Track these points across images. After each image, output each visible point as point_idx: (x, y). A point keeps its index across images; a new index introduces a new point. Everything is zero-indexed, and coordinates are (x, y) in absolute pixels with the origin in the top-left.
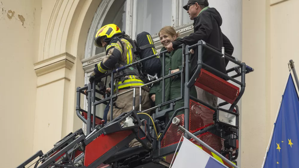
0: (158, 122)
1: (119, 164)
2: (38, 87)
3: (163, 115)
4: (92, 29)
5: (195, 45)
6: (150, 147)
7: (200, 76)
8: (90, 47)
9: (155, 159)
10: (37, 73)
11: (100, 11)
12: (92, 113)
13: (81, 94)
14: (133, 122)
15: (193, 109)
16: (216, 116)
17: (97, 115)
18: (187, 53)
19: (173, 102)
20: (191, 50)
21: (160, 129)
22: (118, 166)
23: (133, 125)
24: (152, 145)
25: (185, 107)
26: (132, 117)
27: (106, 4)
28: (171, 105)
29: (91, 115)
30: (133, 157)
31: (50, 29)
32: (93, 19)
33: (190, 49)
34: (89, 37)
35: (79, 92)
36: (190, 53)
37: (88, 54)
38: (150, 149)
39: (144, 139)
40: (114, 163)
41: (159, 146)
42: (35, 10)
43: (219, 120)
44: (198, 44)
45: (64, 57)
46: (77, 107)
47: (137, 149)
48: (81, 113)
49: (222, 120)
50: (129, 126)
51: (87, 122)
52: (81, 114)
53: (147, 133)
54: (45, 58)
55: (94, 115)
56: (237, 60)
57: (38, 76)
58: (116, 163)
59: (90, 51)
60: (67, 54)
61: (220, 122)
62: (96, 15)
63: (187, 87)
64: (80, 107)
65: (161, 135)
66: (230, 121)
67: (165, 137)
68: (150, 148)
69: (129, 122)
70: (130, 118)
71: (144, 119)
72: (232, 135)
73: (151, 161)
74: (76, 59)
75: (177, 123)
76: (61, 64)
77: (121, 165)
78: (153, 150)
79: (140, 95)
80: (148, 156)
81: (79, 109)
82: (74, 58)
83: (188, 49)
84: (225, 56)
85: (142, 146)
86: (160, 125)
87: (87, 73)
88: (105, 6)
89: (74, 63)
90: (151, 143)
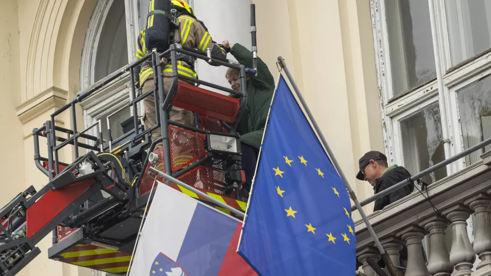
0: (133, 162)
1: (92, 225)
2: (25, 138)
3: (138, 151)
4: (86, 49)
5: (167, 51)
6: (124, 196)
7: (178, 92)
8: (87, 75)
9: (134, 212)
10: (22, 120)
11: (94, 24)
12: (54, 159)
13: (39, 136)
14: (93, 168)
15: (175, 137)
16: (206, 143)
17: (60, 160)
18: (159, 64)
19: (148, 133)
20: (162, 59)
21: (136, 170)
22: (91, 228)
23: (93, 171)
24: (126, 194)
25: (162, 137)
26: (90, 161)
27: (100, 13)
28: (146, 136)
29: (53, 162)
30: (107, 214)
31: (32, 58)
32: (85, 37)
33: (161, 57)
34: (83, 61)
35: (36, 135)
36: (162, 63)
37: (85, 84)
38: (125, 200)
39: (112, 188)
40: (85, 224)
41: (137, 195)
42: (10, 35)
43: (211, 148)
44: (170, 49)
45: (51, 94)
46: (35, 156)
47: (109, 202)
48: (42, 162)
49: (217, 147)
50: (86, 173)
51: (49, 175)
52: (42, 164)
53: (117, 180)
54: (30, 97)
55: (55, 162)
56: (231, 63)
57: (24, 124)
58: (88, 224)
59: (87, 79)
60: (54, 89)
61: (212, 150)
62: (89, 30)
63: (162, 110)
64: (39, 156)
65: (137, 180)
66: (229, 147)
67: (142, 182)
68: (124, 198)
69: (87, 168)
70: (88, 163)
71: (109, 162)
72: (235, 164)
73: (129, 217)
74: (68, 94)
75: (154, 160)
76: (50, 103)
77: (94, 227)
78: (130, 200)
79: (109, 128)
80: (125, 209)
81: (38, 158)
82: (65, 92)
83: (159, 58)
84: (212, 60)
85: (112, 197)
86: (135, 165)
87: (87, 109)
88: (99, 17)
89: (66, 100)
90: (125, 191)
